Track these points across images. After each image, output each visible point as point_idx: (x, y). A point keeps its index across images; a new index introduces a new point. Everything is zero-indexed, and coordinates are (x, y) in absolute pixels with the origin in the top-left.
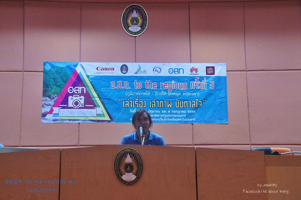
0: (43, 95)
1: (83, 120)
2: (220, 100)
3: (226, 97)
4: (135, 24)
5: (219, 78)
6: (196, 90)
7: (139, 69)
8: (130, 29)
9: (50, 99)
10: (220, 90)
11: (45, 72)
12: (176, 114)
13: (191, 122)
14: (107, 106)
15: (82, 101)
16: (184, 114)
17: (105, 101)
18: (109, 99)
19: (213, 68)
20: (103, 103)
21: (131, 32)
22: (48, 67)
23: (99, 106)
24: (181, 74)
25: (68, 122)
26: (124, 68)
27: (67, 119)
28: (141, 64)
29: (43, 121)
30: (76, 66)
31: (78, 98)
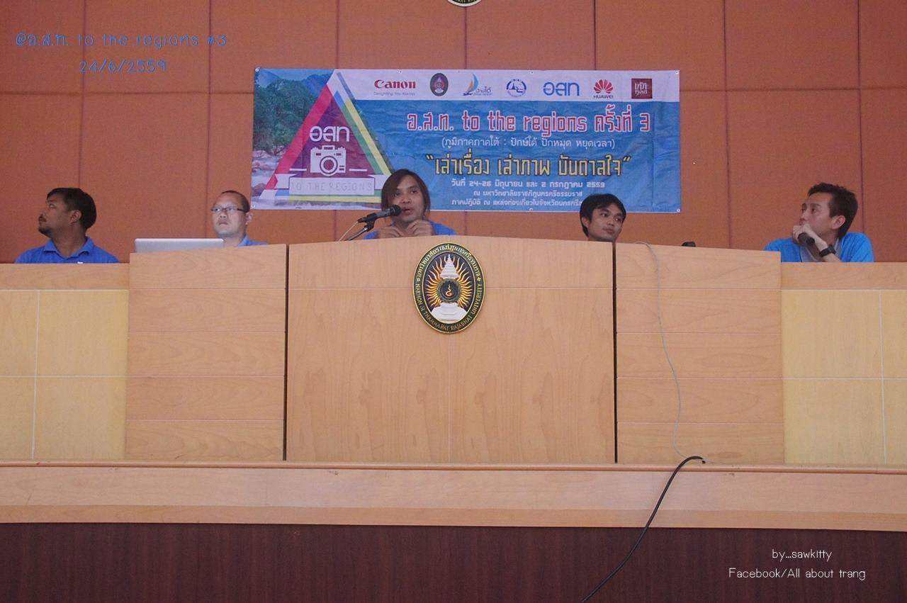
0: (254, 147)
1: (343, 205)
5: (662, 106)
6: (607, 135)
7: (474, 85)
9: (269, 156)
11: (258, 93)
12: (559, 189)
15: (342, 161)
16: (579, 190)
19: (649, 82)
22: (264, 83)
23: (380, 172)
24: (573, 98)
25: (309, 207)
26: (440, 83)
27: (308, 202)
28: (476, 72)
29: (256, 205)
30: (327, 78)
31: (333, 152)
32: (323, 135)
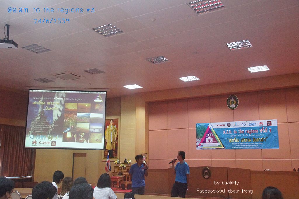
0: (196, 138)
1: (213, 148)
2: (274, 138)
3: (277, 136)
4: (233, 104)
5: (274, 127)
6: (262, 133)
7: (235, 125)
8: (231, 106)
9: (199, 140)
10: (275, 132)
11: (196, 128)
12: (253, 144)
13: (260, 148)
14: (222, 142)
15: (212, 140)
16: (257, 144)
17: (221, 140)
18: (223, 139)
19: (271, 122)
20: (220, 140)
21: (231, 108)
22: (198, 126)
23: (219, 142)
24: (255, 126)
25: (206, 149)
26: (229, 124)
28: (236, 122)
29: (197, 149)
30: (208, 125)
31: (210, 139)
32: (208, 135)
